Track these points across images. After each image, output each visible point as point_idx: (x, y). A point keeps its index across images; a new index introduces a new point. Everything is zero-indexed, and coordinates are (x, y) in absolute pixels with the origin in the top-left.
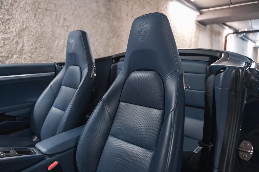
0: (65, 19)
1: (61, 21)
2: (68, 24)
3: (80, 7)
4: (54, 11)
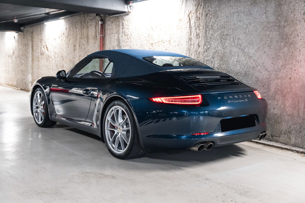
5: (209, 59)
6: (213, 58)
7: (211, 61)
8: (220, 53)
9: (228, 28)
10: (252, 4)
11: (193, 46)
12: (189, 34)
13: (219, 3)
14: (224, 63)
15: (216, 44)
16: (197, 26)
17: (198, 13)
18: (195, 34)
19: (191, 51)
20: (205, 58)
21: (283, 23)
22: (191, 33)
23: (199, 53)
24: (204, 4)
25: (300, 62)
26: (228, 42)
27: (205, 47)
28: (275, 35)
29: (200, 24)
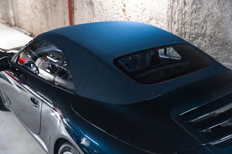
5: (198, 23)
6: (205, 22)
7: (201, 25)
8: (216, 17)
14: (221, 31)
15: (210, 4)
19: (174, 9)
20: (193, 20)
23: (185, 12)
27: (194, 6)
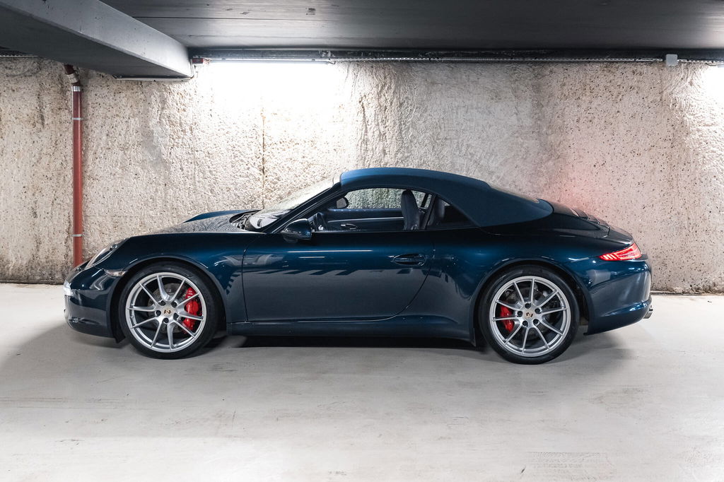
0: (468, 146)
1: (464, 149)
2: (472, 151)
3: (490, 126)
4: (456, 139)
9: (447, 129)
10: (492, 99)
11: (372, 153)
12: (363, 131)
13: (428, 89)
15: (423, 152)
16: (380, 121)
17: (383, 99)
18: (377, 133)
19: (366, 160)
21: (545, 129)
22: (366, 132)
24: (396, 87)
25: (573, 181)
26: (447, 149)
28: (532, 143)
29: (386, 118)
